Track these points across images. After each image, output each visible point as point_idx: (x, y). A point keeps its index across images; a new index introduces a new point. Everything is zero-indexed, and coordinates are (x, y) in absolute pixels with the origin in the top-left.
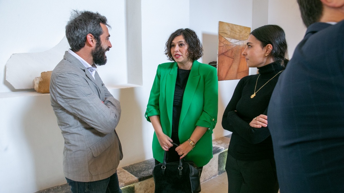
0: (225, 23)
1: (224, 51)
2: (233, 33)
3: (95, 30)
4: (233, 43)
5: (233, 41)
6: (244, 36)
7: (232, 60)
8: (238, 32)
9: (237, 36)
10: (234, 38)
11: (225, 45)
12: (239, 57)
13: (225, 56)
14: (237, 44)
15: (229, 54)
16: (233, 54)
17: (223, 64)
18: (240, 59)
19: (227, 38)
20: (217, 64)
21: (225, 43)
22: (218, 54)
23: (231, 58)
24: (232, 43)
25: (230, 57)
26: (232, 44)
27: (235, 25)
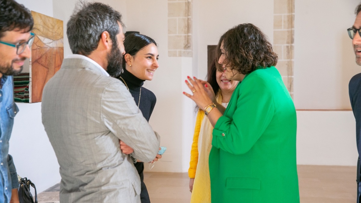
0: (37, 13)
1: (37, 57)
2: (46, 28)
3: (112, 27)
4: (47, 44)
5: (46, 41)
6: (57, 34)
7: (46, 70)
8: (51, 27)
9: (50, 34)
10: (47, 36)
11: (39, 47)
12: (53, 67)
13: (39, 64)
14: (51, 45)
15: (43, 60)
16: (48, 61)
17: (37, 76)
18: (55, 69)
19: (40, 37)
20: (31, 76)
21: (38, 44)
22: (31, 61)
23: (46, 67)
24: (45, 44)
25: (44, 66)
26: (45, 46)
27: (47, 17)
